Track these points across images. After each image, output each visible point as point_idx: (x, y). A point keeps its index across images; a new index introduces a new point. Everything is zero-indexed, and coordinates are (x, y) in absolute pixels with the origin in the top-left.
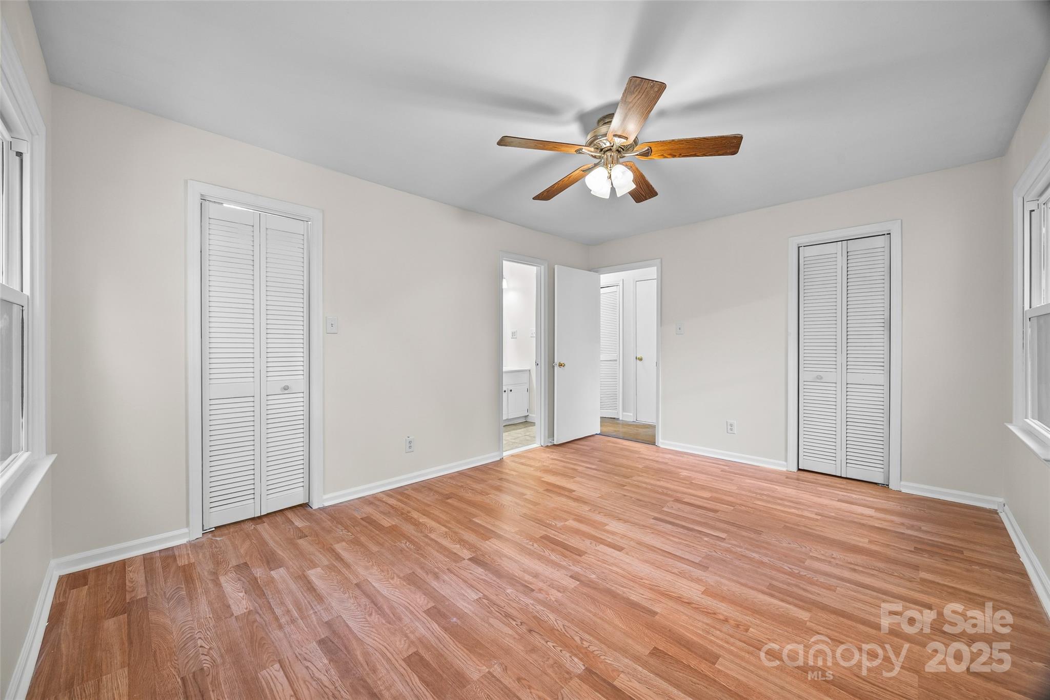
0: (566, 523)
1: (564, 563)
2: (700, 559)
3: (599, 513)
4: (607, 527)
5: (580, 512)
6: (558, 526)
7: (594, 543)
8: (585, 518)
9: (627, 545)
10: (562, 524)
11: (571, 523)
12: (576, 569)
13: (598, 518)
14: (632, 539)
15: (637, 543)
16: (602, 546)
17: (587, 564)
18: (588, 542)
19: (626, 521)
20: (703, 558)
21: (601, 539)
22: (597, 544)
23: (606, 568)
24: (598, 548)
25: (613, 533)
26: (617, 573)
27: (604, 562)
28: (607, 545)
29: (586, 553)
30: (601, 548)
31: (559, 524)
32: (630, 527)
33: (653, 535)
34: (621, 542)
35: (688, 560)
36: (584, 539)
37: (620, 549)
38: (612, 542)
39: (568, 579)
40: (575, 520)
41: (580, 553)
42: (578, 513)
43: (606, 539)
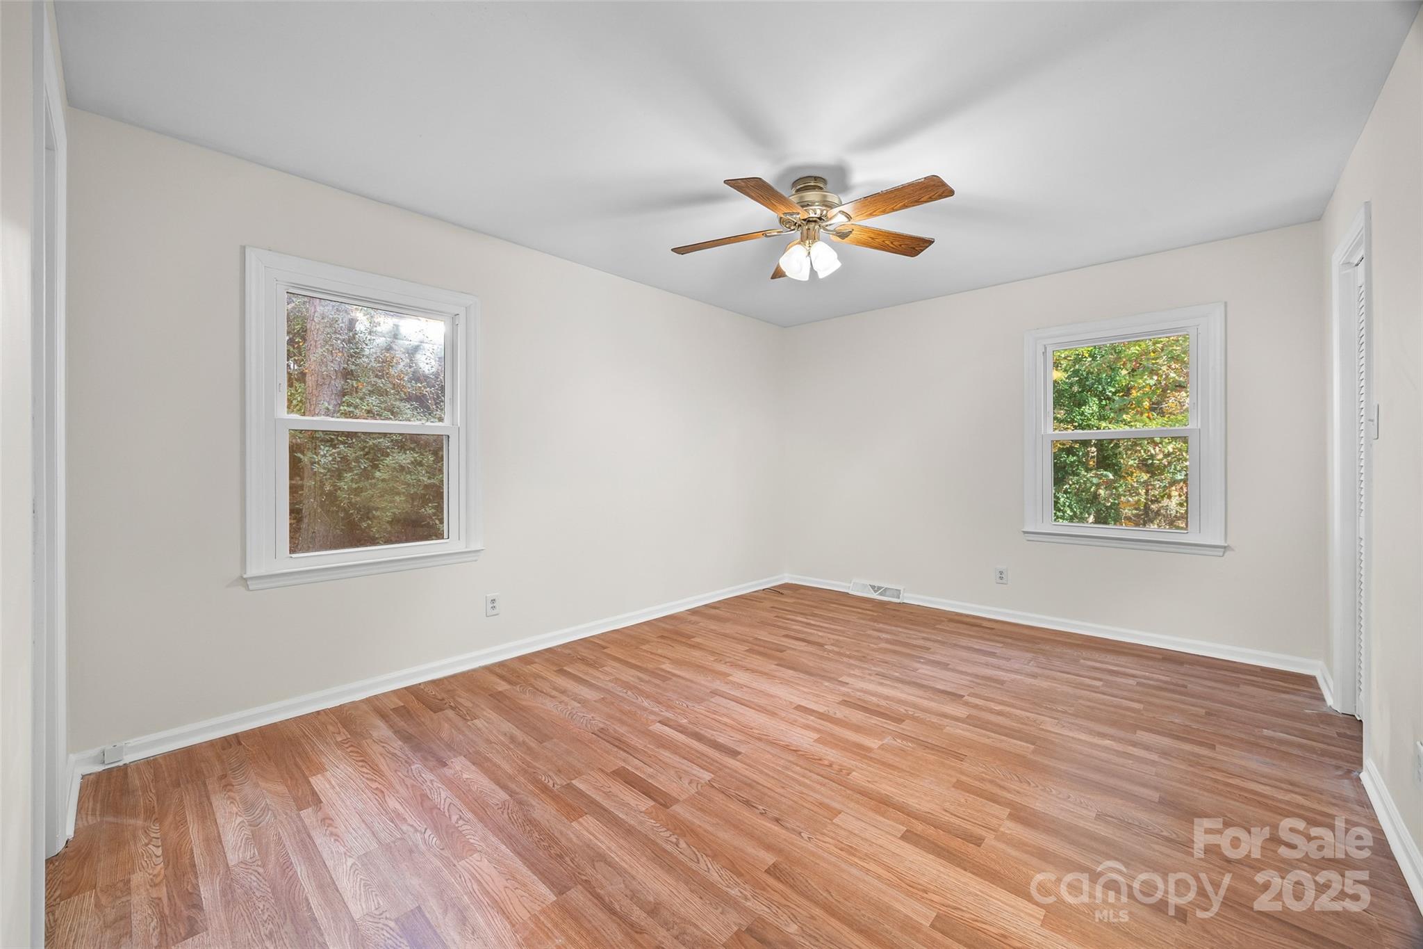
0: (880, 743)
1: (859, 693)
2: (712, 700)
3: (830, 766)
4: (816, 736)
5: (865, 766)
6: (890, 737)
7: (831, 714)
8: (854, 753)
9: (790, 713)
10: (886, 741)
11: (873, 743)
12: (844, 689)
13: (831, 754)
14: (783, 719)
15: (776, 714)
16: (821, 711)
17: (835, 693)
18: (839, 715)
19: (786, 748)
20: (708, 700)
21: (823, 720)
22: (827, 712)
23: (815, 690)
24: (826, 708)
25: (807, 727)
26: (804, 686)
27: (818, 696)
28: (814, 711)
29: (838, 703)
30: (821, 709)
31: (888, 740)
32: (782, 738)
33: (753, 725)
34: (796, 716)
35: (726, 698)
36: (844, 719)
37: (799, 708)
38: (809, 716)
39: (850, 683)
40: (869, 750)
41: (845, 703)
42: (870, 766)
43: (816, 719)
